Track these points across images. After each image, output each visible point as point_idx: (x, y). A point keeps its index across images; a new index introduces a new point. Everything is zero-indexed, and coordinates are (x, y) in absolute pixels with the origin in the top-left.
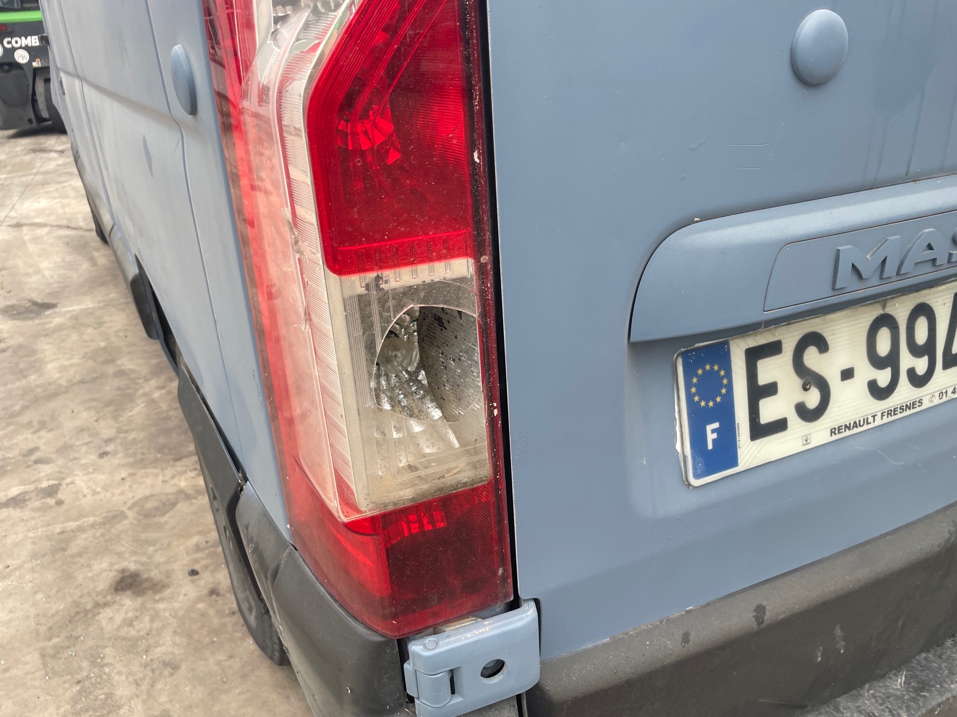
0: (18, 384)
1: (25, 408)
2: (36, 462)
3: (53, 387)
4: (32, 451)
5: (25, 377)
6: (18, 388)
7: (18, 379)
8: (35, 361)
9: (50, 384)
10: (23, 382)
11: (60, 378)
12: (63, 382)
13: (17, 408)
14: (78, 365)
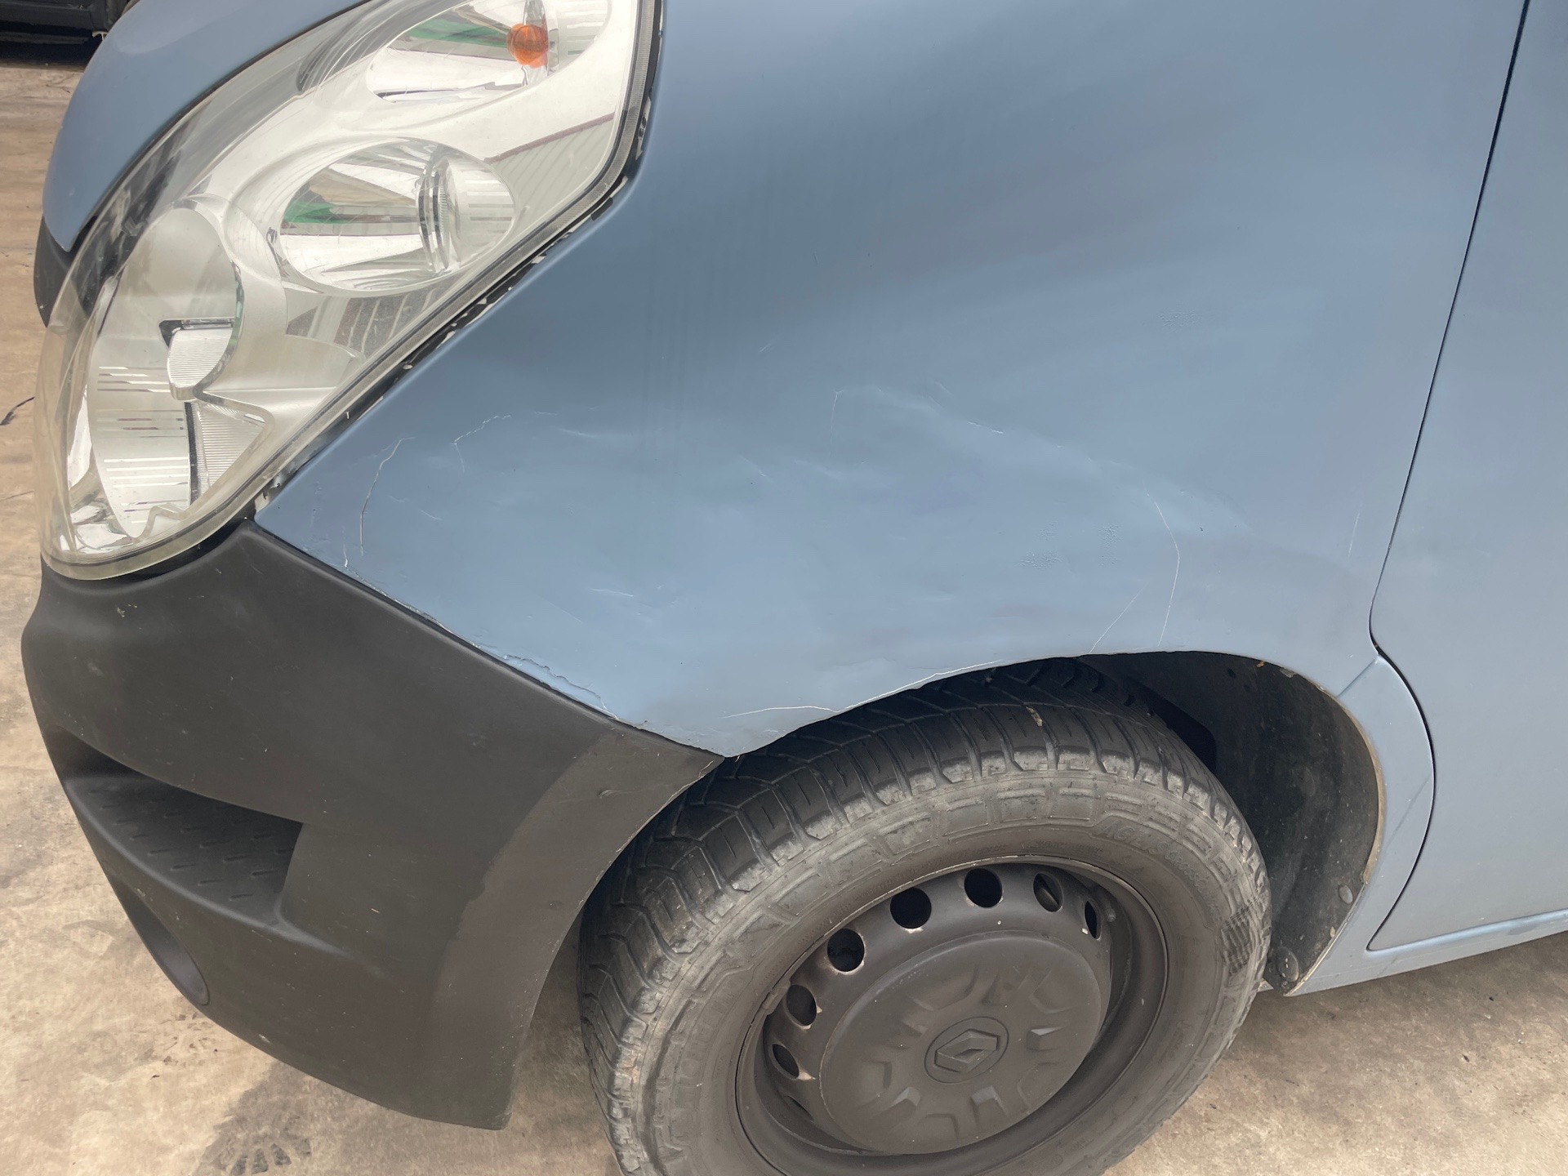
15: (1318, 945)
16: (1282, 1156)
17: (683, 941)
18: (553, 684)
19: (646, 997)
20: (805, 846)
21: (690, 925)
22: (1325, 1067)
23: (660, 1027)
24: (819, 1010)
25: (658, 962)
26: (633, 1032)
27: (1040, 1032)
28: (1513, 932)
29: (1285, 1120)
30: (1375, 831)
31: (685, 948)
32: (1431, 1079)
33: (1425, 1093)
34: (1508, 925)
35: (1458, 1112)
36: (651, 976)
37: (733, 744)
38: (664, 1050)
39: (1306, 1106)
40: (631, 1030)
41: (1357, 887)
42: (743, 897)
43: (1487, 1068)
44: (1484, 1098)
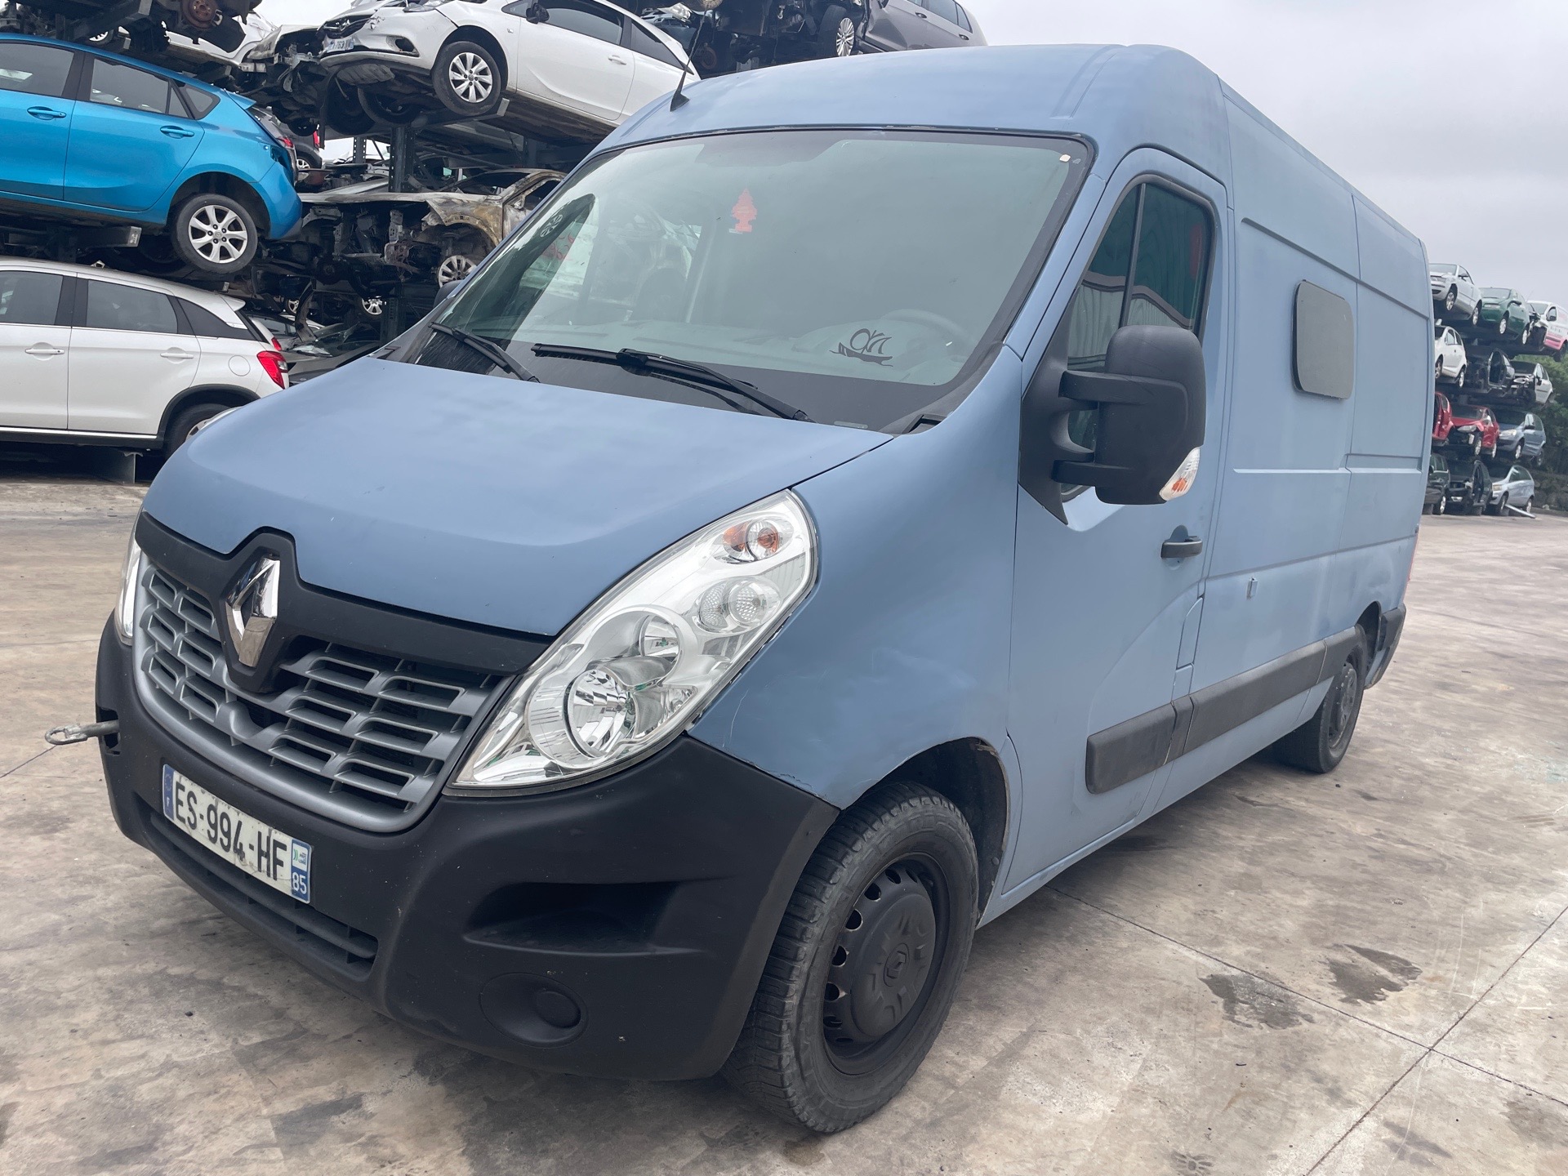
0: (1349, 904)
1: (1359, 883)
2: (1377, 851)
3: (1321, 885)
4: (1375, 858)
5: (1338, 907)
6: (1353, 901)
7: (1346, 907)
8: (1315, 916)
9: (1321, 889)
10: (1343, 903)
11: (1309, 888)
12: (1308, 884)
13: (1365, 887)
14: (1278, 888)
15: (987, 894)
16: (983, 1028)
17: (814, 916)
18: (796, 784)
19: (800, 951)
20: (853, 856)
21: (816, 907)
22: (976, 991)
23: (805, 967)
24: (847, 953)
25: (804, 930)
26: (795, 972)
27: (920, 947)
28: (1042, 878)
29: (976, 1015)
30: (1005, 823)
31: (815, 919)
32: (1018, 982)
33: (1020, 987)
34: (1039, 874)
35: (1036, 990)
36: (801, 940)
37: (845, 802)
38: (808, 978)
39: (980, 1007)
40: (794, 972)
41: (1000, 855)
42: (834, 887)
43: (1036, 971)
44: (1042, 982)
